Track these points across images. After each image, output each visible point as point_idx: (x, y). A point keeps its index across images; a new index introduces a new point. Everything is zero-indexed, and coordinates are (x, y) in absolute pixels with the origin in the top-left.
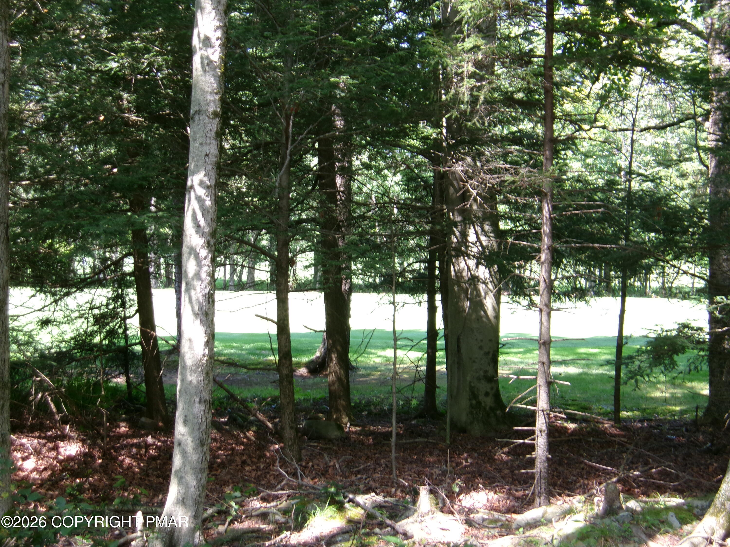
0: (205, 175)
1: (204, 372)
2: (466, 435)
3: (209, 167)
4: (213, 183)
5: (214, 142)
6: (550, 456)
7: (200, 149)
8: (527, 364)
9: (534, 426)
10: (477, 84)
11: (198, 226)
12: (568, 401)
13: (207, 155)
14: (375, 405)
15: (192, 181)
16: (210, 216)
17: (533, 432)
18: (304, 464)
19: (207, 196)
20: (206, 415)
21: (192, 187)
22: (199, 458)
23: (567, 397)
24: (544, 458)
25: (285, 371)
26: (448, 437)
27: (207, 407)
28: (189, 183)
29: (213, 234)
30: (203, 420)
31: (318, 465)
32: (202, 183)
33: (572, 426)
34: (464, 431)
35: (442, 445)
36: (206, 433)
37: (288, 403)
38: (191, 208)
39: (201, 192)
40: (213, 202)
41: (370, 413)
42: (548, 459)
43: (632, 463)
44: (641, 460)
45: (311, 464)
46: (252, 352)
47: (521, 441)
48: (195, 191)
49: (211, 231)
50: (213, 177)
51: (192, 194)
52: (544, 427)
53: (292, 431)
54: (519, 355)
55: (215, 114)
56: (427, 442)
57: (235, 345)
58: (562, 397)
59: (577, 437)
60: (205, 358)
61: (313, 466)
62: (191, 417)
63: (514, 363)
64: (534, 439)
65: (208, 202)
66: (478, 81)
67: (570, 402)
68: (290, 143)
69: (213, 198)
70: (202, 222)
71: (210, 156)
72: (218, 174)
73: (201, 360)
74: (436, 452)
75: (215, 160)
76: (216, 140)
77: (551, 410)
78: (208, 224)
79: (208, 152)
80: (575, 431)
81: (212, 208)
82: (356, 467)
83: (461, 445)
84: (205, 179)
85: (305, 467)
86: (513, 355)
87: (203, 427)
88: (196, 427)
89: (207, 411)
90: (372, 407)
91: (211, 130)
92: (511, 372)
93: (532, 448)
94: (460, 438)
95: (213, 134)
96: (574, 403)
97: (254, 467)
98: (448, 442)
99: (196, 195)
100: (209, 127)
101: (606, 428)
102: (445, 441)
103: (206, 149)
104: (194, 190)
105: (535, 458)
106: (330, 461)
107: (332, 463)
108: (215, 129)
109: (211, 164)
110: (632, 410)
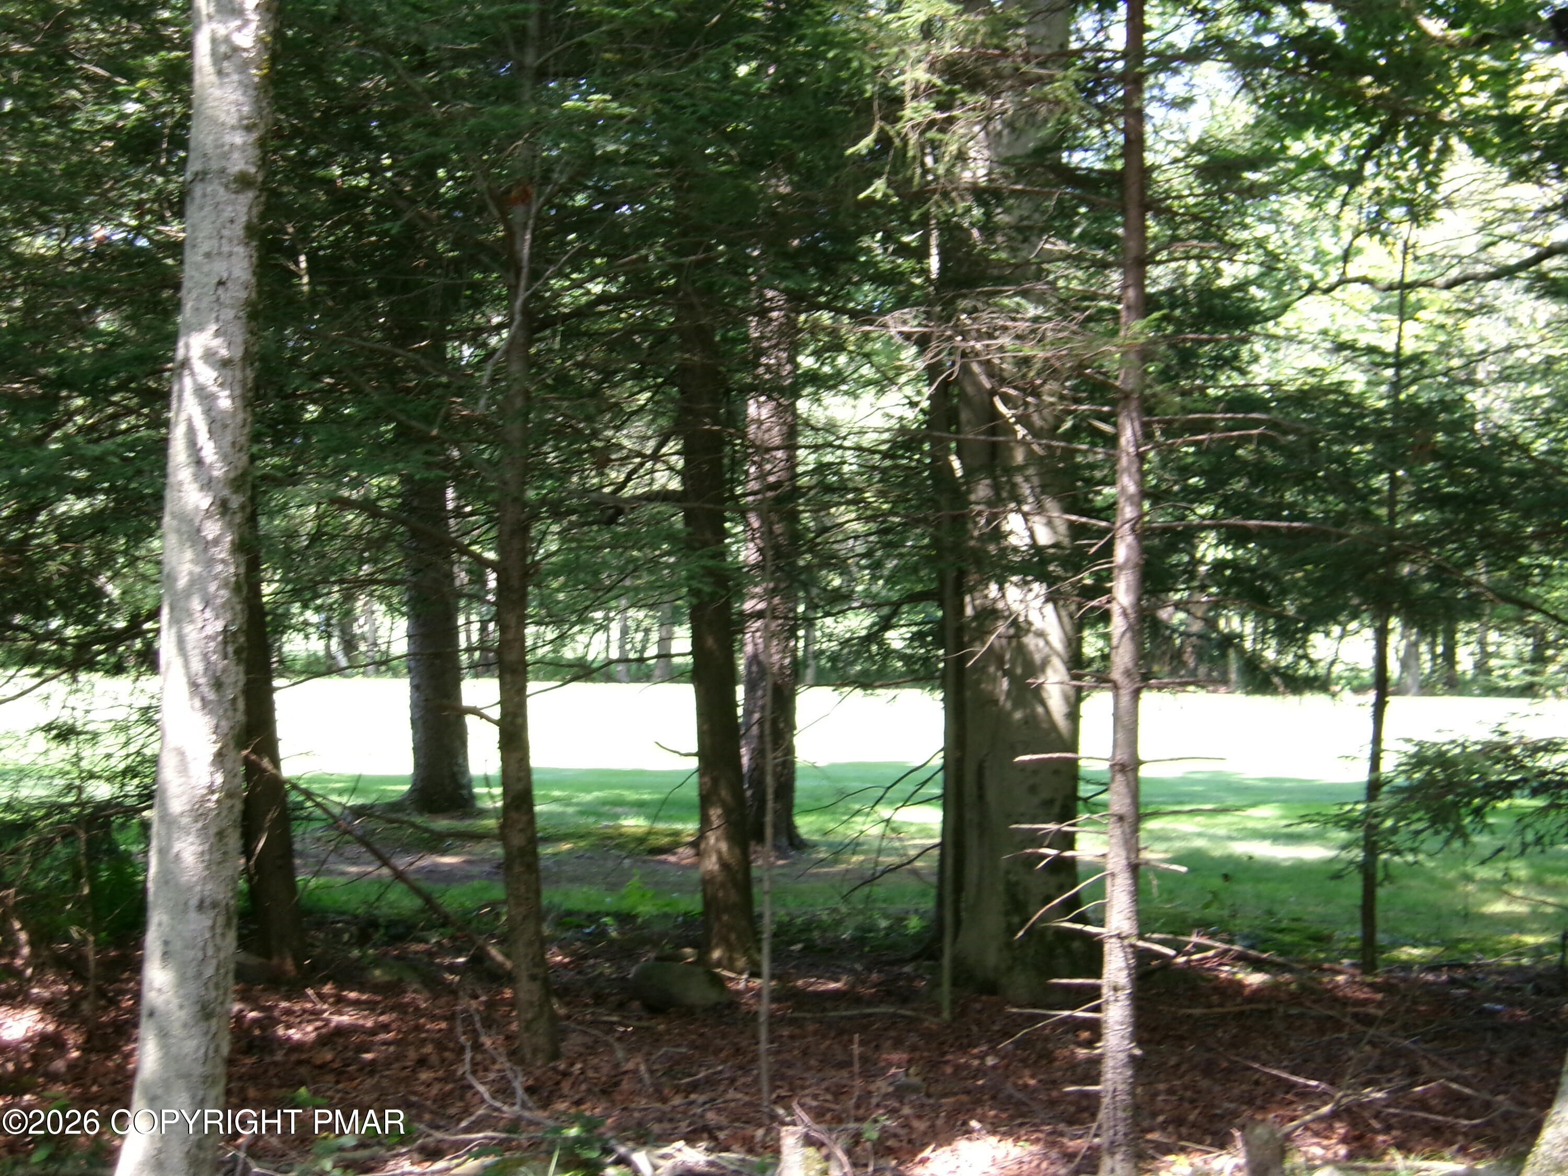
0: (217, 334)
1: (213, 830)
2: (994, 999)
3: (229, 314)
4: (239, 353)
5: (240, 250)
6: (1137, 1052)
7: (206, 269)
8: (1213, 838)
9: (1099, 975)
10: (939, 116)
11: (199, 462)
12: (1279, 921)
13: (221, 283)
14: (824, 929)
15: (187, 346)
16: (229, 438)
17: (1095, 992)
18: (562, 1067)
19: (221, 385)
20: (218, 940)
21: (185, 364)
22: (198, 1048)
23: (1282, 912)
24: (1122, 1056)
25: (518, 840)
26: (946, 1003)
27: (221, 920)
28: (181, 353)
29: (237, 482)
30: (210, 952)
31: (596, 1069)
32: (209, 356)
33: (1255, 979)
34: (990, 988)
35: (931, 1023)
36: (217, 987)
37: (525, 918)
38: (183, 416)
39: (206, 375)
40: (239, 403)
41: (809, 947)
42: (1132, 1058)
43: (1380, 1069)
44: (1403, 1062)
45: (578, 1066)
46: (588, 810)
47: (1066, 1013)
48: (193, 374)
49: (232, 475)
50: (239, 339)
51: (188, 382)
52: (1122, 978)
53: (536, 986)
54: (1199, 819)
55: (243, 182)
56: (894, 1015)
57: (556, 793)
58: (1270, 913)
59: (1261, 1006)
60: (215, 797)
61: (583, 1071)
62: (177, 945)
63: (1184, 837)
64: (1097, 1009)
65: (225, 402)
66: (939, 107)
67: (1284, 924)
68: (523, 283)
69: (238, 392)
70: (209, 452)
71: (229, 284)
72: (252, 333)
73: (203, 800)
74: (913, 1038)
75: (243, 295)
76: (247, 244)
77: (1141, 937)
78: (224, 457)
79: (225, 275)
80: (1258, 993)
81: (234, 415)
82: (690, 1075)
83: (979, 1023)
84: (216, 343)
85: (565, 1074)
86: (1183, 818)
87: (209, 971)
88: (191, 972)
89: (219, 931)
90: (816, 934)
91: (232, 221)
92: (1169, 855)
93: (1095, 1029)
94: (978, 1006)
95: (238, 230)
96: (1295, 925)
97: (440, 1073)
98: (946, 1015)
99: (195, 381)
100: (228, 212)
101: (1337, 986)
102: (938, 1014)
103: (220, 268)
104: (191, 369)
105: (1101, 1055)
106: (628, 1060)
107: (630, 1066)
108: (244, 219)
109: (232, 307)
110: (1427, 945)
